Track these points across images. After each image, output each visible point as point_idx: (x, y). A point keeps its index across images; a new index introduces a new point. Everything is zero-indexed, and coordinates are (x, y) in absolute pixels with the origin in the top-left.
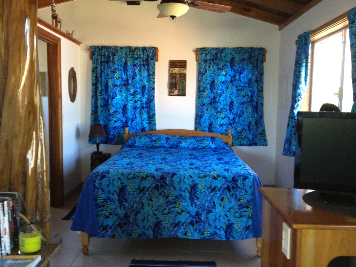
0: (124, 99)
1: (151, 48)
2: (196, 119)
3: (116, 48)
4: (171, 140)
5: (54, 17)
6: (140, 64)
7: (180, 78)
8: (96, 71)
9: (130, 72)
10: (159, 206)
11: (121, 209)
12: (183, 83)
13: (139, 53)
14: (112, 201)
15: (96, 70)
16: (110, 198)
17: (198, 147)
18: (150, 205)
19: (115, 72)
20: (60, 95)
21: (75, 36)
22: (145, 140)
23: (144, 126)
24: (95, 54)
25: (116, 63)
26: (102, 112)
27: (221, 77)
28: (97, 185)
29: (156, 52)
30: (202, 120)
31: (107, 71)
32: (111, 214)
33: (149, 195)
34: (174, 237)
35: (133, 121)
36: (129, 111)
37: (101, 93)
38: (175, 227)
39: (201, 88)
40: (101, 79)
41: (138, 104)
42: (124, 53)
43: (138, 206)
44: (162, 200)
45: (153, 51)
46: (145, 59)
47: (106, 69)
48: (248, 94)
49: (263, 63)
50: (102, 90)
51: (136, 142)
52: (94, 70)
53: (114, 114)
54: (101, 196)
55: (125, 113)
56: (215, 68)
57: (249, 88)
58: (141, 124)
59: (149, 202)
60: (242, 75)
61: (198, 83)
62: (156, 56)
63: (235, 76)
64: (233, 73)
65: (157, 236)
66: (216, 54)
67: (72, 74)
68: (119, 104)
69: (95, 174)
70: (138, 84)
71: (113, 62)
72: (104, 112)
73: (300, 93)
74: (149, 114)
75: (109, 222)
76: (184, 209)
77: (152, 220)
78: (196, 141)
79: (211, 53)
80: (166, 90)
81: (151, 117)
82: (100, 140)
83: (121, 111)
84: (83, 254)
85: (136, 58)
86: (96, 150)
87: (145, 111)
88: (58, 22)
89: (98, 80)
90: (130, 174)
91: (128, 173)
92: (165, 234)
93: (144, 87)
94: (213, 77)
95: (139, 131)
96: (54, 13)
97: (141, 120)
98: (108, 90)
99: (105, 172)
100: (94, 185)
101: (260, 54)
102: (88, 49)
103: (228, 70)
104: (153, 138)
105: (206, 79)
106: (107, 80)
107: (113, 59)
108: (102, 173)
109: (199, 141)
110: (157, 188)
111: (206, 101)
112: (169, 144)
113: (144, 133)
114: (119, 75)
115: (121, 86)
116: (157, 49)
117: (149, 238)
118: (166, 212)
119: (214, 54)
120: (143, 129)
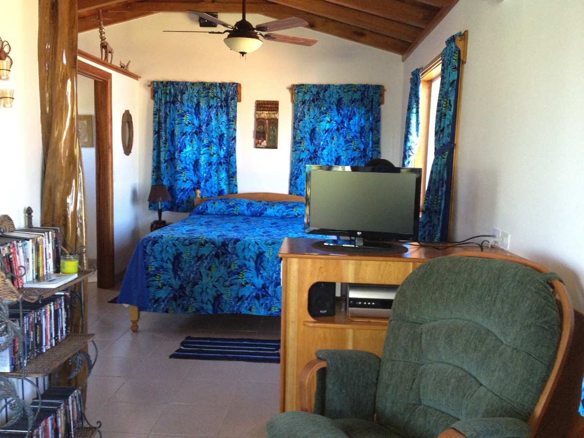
0: (196, 152)
1: (231, 84)
2: (291, 180)
3: (185, 84)
4: (254, 206)
5: (104, 46)
6: (216, 106)
7: (269, 124)
8: (159, 115)
9: (203, 116)
10: (219, 277)
11: (175, 279)
12: (274, 132)
13: (215, 91)
14: (166, 270)
15: (159, 113)
16: (162, 267)
17: (288, 215)
18: (210, 276)
19: (183, 116)
20: (110, 146)
21: (131, 69)
22: (220, 206)
23: (222, 189)
24: (157, 92)
25: (186, 104)
26: (167, 168)
27: (323, 123)
28: (147, 252)
29: (239, 90)
30: (299, 181)
31: (174, 115)
32: (164, 285)
33: (208, 263)
34: (237, 313)
35: (207, 181)
36: (202, 168)
37: (165, 144)
38: (238, 302)
39: (297, 139)
40: (166, 125)
41: (214, 159)
42: (195, 91)
43: (195, 277)
44: (223, 270)
45: (234, 89)
46: (223, 99)
47: (171, 111)
48: (360, 146)
49: (379, 105)
50: (166, 140)
51: (207, 207)
52: (157, 113)
53: (182, 171)
54: (153, 264)
55: (197, 170)
56: (316, 111)
57: (361, 139)
58: (218, 186)
59: (208, 272)
60: (351, 122)
61: (294, 131)
62: (239, 95)
63: (342, 122)
64: (341, 118)
65: (217, 311)
66: (318, 93)
67: (127, 119)
68: (190, 158)
69: (146, 239)
70: (214, 132)
71: (182, 102)
72: (169, 168)
73: (411, 146)
74: (228, 172)
75: (162, 294)
76: (248, 281)
77: (212, 293)
78: (286, 207)
79: (311, 92)
80: (251, 140)
81: (232, 176)
82: (163, 206)
83: (192, 168)
84: (132, 332)
85: (212, 98)
86: (157, 218)
87: (223, 169)
88: (108, 52)
89: (162, 126)
90: (187, 240)
91: (184, 238)
92: (227, 310)
93: (221, 136)
94: (314, 123)
95: (215, 194)
96: (103, 42)
97: (218, 180)
98: (174, 139)
99: (158, 237)
100: (145, 252)
101: (376, 93)
102: (149, 86)
103: (333, 114)
104: (231, 204)
105: (304, 127)
106: (173, 127)
107: (181, 98)
108: (154, 238)
109: (290, 208)
110: (217, 256)
111: (304, 156)
112: (251, 211)
113: (221, 197)
114: (189, 120)
115: (191, 135)
116: (240, 85)
117: (209, 313)
118: (227, 283)
119: (315, 93)
120: (221, 192)
